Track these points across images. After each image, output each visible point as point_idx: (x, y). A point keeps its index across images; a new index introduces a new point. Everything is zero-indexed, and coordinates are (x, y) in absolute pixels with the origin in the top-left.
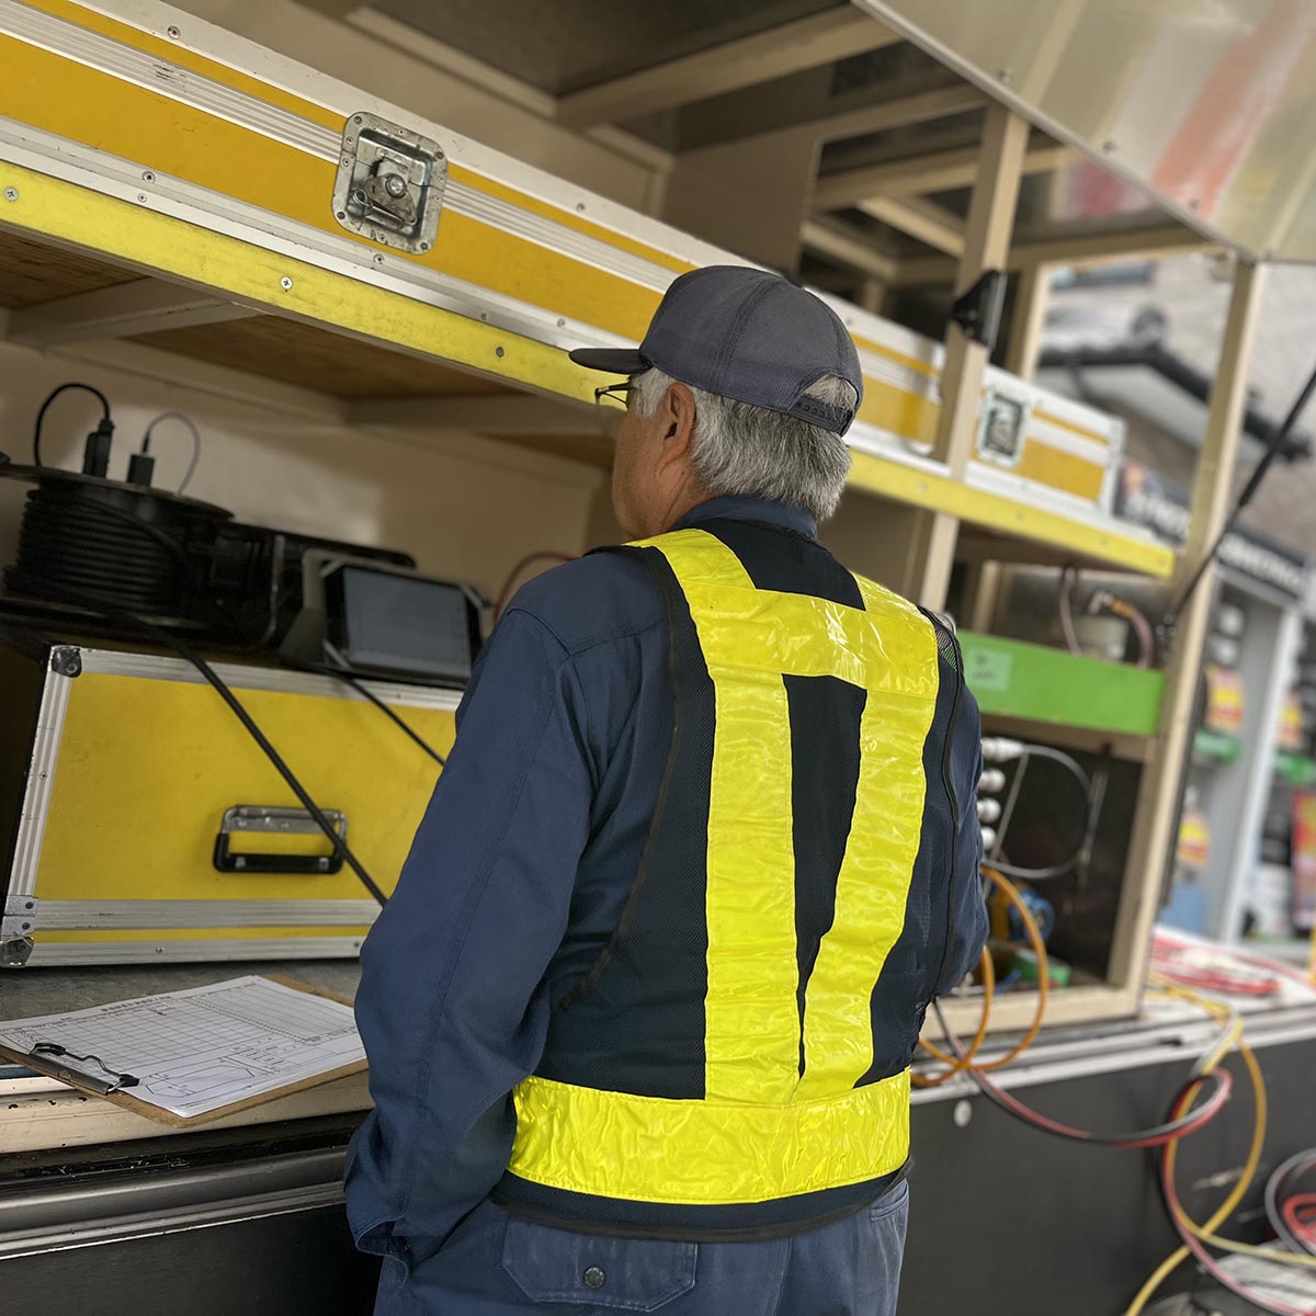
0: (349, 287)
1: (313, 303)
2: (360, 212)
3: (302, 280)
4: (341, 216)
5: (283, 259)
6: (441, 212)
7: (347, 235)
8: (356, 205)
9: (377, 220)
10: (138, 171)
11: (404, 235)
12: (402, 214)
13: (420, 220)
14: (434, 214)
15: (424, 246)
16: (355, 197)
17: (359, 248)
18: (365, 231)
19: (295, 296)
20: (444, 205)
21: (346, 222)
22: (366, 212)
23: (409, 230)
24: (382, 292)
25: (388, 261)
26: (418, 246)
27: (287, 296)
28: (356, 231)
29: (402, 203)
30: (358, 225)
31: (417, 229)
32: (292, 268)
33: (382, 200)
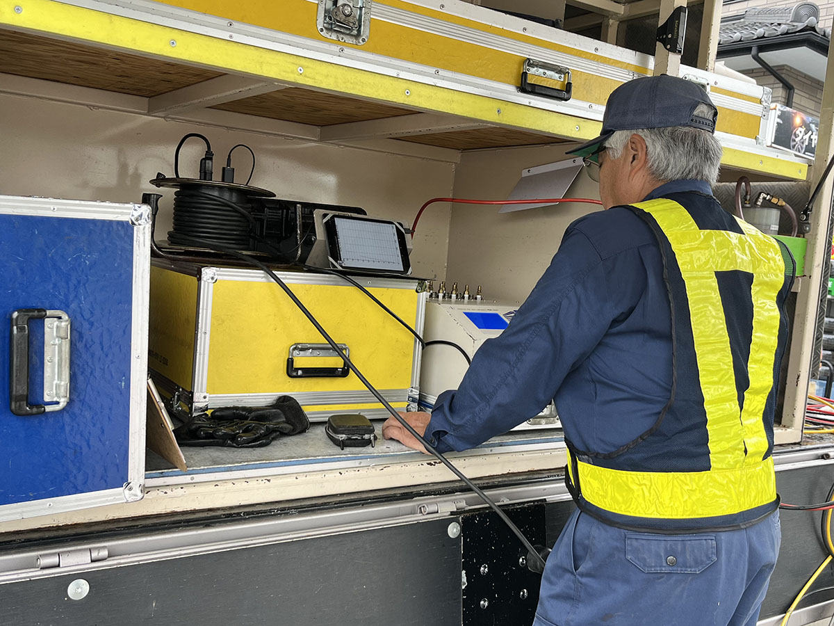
0: (331, 68)
1: (315, 79)
2: (330, 27)
3: (308, 67)
4: (322, 30)
5: (298, 58)
6: (371, 20)
7: (325, 40)
8: (327, 23)
9: (339, 30)
10: (225, 23)
11: (352, 35)
12: (351, 25)
13: (360, 26)
14: (367, 22)
15: (364, 40)
16: (327, 19)
17: (332, 46)
18: (334, 37)
19: (306, 76)
20: (372, 16)
21: (324, 33)
22: (333, 26)
23: (355, 32)
24: (346, 68)
25: (346, 51)
26: (361, 41)
27: (301, 77)
28: (329, 37)
29: (351, 19)
30: (330, 34)
31: (359, 31)
32: (303, 62)
33: (341, 19)
